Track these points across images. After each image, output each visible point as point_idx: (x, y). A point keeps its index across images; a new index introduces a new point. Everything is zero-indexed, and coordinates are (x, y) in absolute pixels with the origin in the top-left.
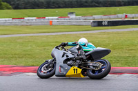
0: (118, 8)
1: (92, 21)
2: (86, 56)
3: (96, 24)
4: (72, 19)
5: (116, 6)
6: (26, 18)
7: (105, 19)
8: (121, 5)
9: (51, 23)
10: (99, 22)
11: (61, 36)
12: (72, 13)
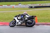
3: (30, 7)
4: (20, 6)
6: (3, 5)
9: (13, 7)
12: (20, 4)
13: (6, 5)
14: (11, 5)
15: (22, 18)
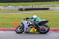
0: (29, 3)
1: (18, 8)
2: (38, 23)
3: (20, 10)
4: (10, 7)
5: (28, 2)
7: (24, 8)
8: (30, 2)
9: (0, 9)
10: (21, 9)
11: (5, 15)
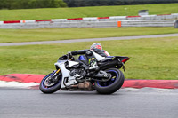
6: (84, 19)
12: (144, 11)
13: (96, 18)
14: (111, 18)
15: (80, 64)
